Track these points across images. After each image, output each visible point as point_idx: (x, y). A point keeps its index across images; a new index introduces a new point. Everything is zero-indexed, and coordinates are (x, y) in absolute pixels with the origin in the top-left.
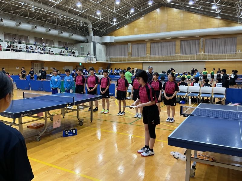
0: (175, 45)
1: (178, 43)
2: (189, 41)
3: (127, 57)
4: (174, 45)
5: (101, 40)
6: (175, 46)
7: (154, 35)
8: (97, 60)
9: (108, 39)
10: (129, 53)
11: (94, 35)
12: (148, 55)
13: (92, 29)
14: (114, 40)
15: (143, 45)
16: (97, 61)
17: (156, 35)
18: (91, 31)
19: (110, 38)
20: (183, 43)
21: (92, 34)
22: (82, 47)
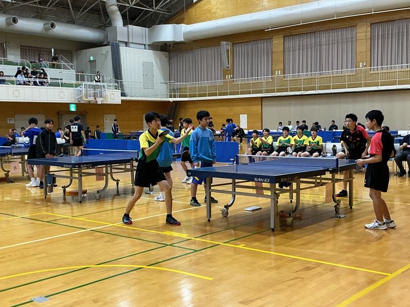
0: (354, 40)
1: (363, 32)
2: (396, 25)
3: (219, 82)
4: (352, 38)
5: (151, 35)
6: (354, 43)
7: (289, 12)
8: (123, 94)
9: (168, 33)
10: (226, 72)
11: (125, 24)
12: (278, 73)
13: (116, 8)
14: (184, 34)
15: (262, 46)
16: (124, 98)
17: (292, 12)
18: (113, 12)
19: (174, 28)
20: (379, 30)
21: (118, 22)
22: (92, 58)
